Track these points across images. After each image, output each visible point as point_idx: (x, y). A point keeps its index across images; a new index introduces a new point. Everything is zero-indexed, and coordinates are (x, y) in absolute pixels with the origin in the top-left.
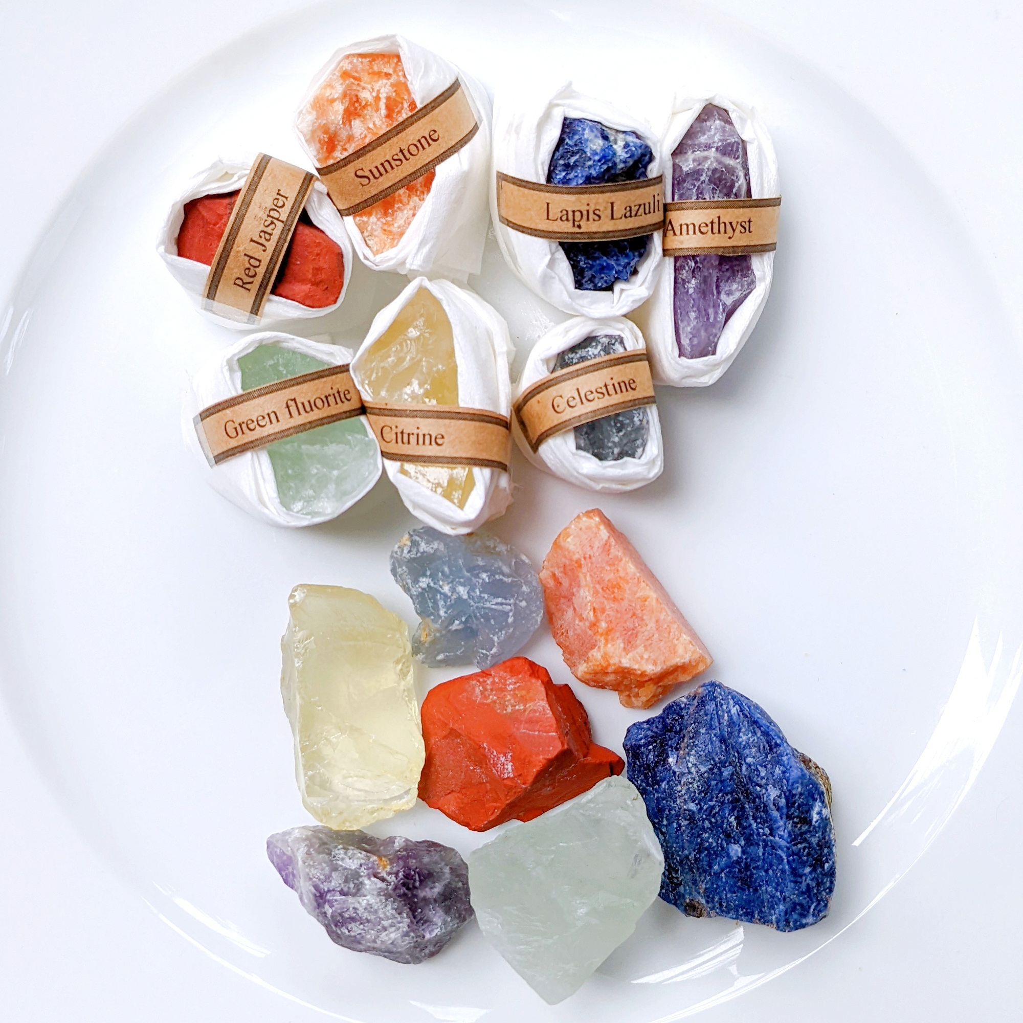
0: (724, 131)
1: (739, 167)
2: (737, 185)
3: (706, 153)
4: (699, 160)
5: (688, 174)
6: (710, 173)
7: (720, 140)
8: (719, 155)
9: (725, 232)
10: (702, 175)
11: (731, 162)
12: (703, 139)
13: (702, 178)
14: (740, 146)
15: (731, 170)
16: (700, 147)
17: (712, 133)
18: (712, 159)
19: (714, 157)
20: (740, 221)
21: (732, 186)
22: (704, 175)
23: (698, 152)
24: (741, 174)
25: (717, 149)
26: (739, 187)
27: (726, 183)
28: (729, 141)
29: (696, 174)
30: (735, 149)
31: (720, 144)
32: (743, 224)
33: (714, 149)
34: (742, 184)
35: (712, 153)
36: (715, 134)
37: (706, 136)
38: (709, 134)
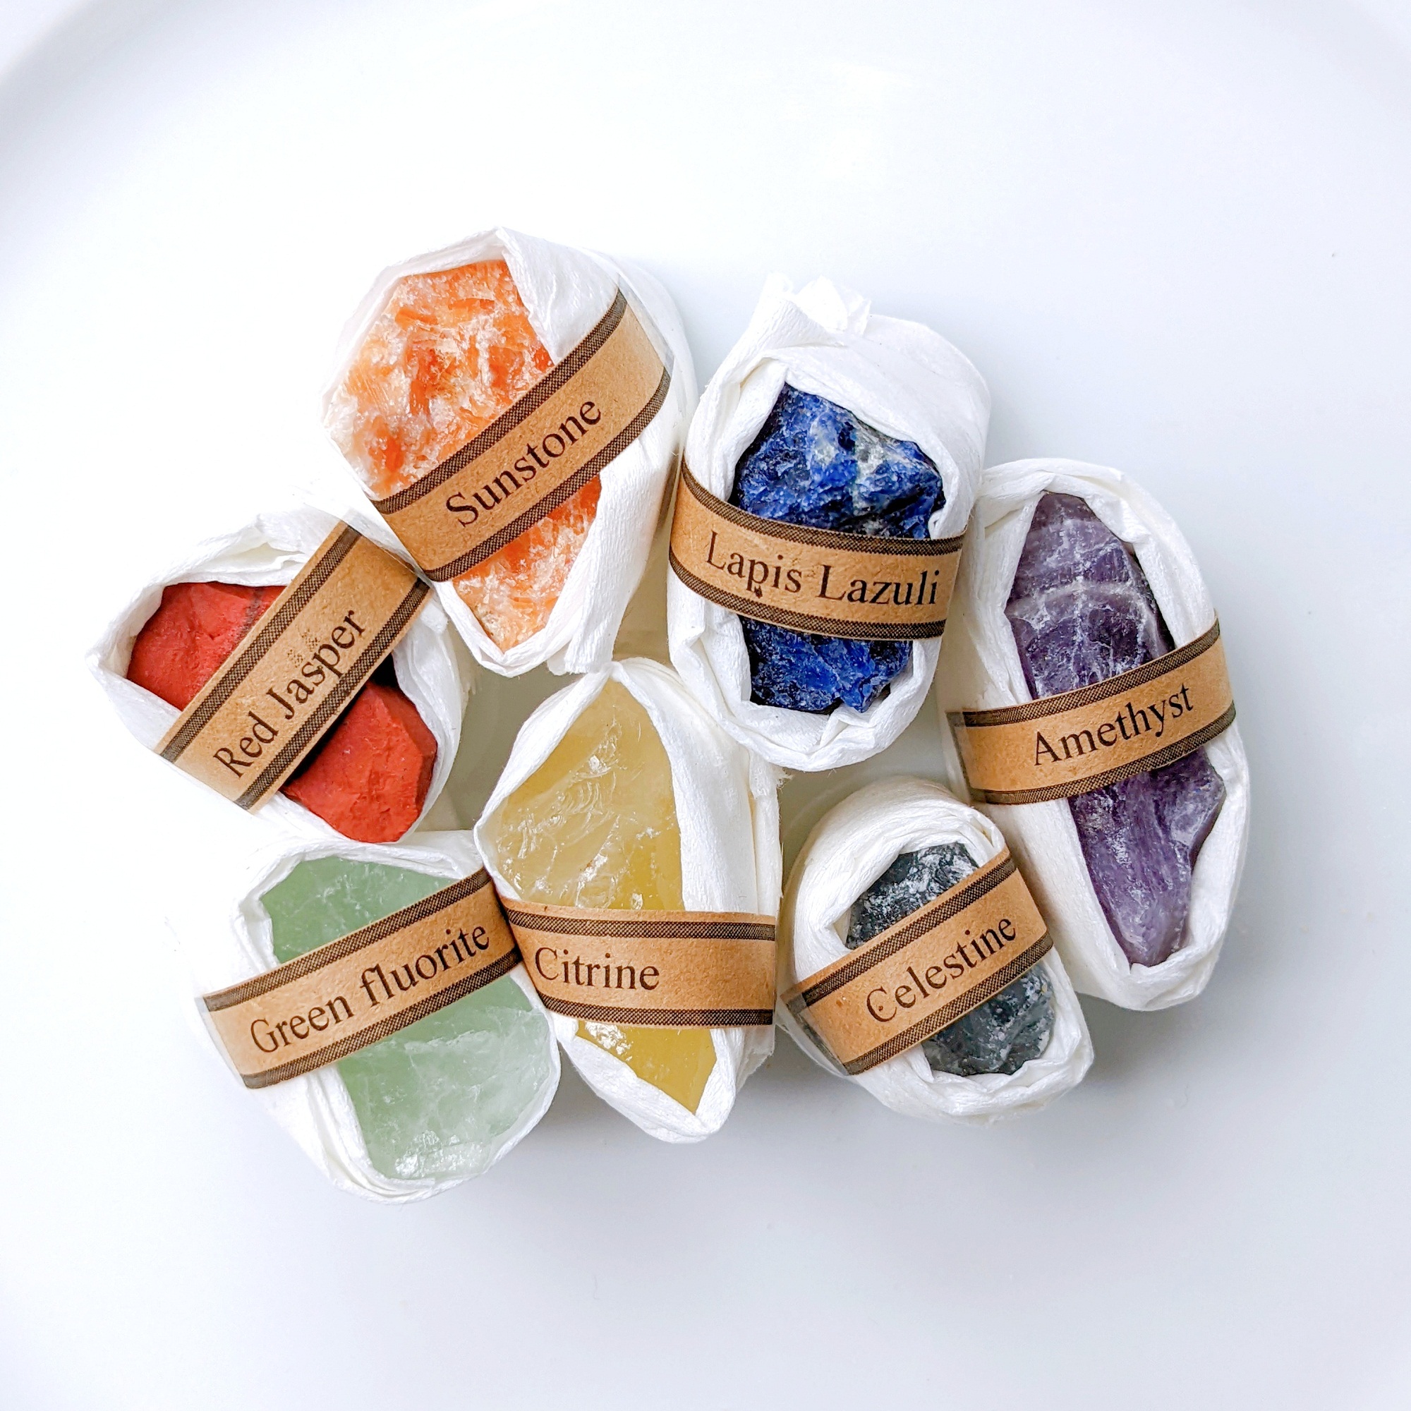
0: (1086, 537)
1: (1134, 593)
2: (1141, 627)
3: (1068, 589)
4: (1058, 605)
5: (1046, 637)
6: (1087, 624)
7: (1087, 557)
8: (1092, 585)
9: (1148, 728)
10: (1075, 633)
11: (1117, 590)
12: (1052, 562)
13: (1078, 638)
14: (1125, 556)
15: (1122, 605)
16: (1052, 580)
17: (1066, 545)
18: (1084, 597)
19: (1086, 592)
20: (1167, 697)
21: (1133, 632)
22: (1079, 631)
23: (1051, 589)
24: (1142, 604)
25: (1086, 576)
26: (1145, 630)
27: (1120, 631)
28: (1101, 553)
29: (1060, 632)
30: (1116, 564)
31: (1088, 564)
32: (1174, 700)
33: (1080, 578)
34: (1148, 623)
35: (1079, 586)
36: (1072, 547)
37: (1056, 555)
38: (1060, 548)
